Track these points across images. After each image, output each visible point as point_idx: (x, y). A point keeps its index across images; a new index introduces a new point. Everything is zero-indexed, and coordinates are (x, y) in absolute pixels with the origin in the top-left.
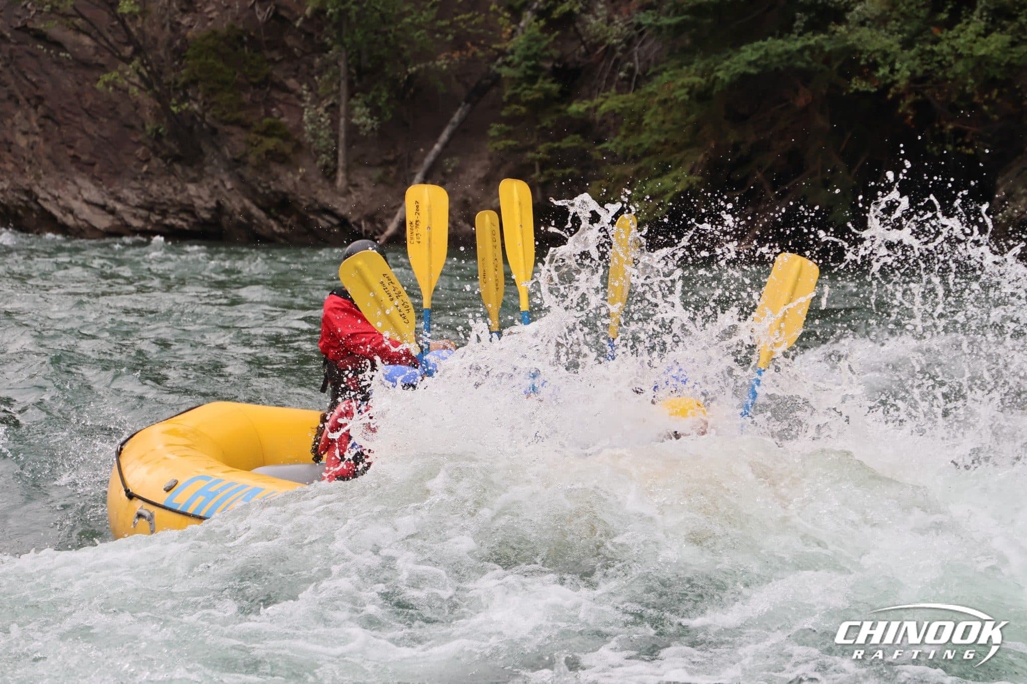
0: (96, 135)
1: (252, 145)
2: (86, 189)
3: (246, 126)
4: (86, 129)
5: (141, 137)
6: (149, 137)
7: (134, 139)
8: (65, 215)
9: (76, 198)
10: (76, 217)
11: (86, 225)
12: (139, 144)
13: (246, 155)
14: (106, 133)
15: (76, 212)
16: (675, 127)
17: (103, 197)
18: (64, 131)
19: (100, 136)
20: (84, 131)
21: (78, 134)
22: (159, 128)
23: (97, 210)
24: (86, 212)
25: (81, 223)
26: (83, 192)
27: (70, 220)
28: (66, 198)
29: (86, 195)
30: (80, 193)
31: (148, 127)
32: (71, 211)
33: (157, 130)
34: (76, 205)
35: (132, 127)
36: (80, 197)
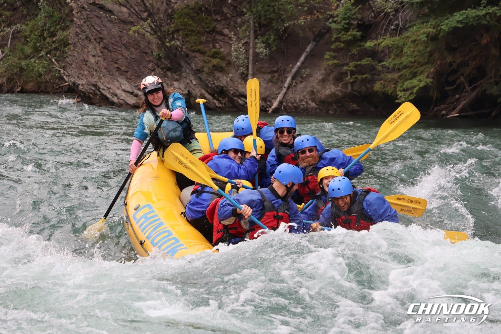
0: (129, 57)
1: (206, 62)
2: (123, 84)
3: (203, 53)
4: (124, 54)
5: (151, 58)
6: (155, 58)
7: (147, 59)
8: (113, 97)
9: (118, 89)
10: (118, 98)
11: (123, 102)
12: (150, 61)
13: (203, 67)
14: (133, 56)
15: (118, 95)
16: (419, 54)
17: (132, 88)
18: (113, 55)
19: (132, 58)
20: (122, 55)
21: (120, 57)
22: (160, 54)
23: (129, 95)
24: (123, 96)
25: (121, 101)
26: (122, 85)
27: (115, 100)
28: (114, 88)
29: (123, 87)
30: (120, 86)
31: (154, 53)
32: (116, 95)
33: (159, 55)
34: (119, 92)
35: (146, 53)
36: (120, 88)
